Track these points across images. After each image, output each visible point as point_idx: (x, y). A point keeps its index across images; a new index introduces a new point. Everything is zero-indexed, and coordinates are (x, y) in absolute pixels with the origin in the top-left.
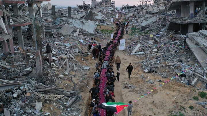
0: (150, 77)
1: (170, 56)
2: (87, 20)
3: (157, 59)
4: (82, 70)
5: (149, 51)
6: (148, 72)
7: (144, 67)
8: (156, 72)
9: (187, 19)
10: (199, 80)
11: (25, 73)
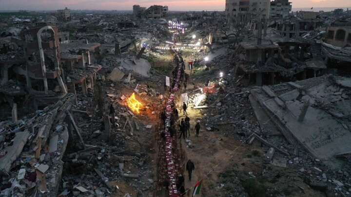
0: (212, 136)
1: (234, 112)
2: (139, 59)
3: (220, 114)
4: (144, 129)
5: (212, 105)
6: (210, 130)
7: (206, 124)
8: (218, 130)
9: (254, 68)
10: (255, 139)
11: (95, 136)
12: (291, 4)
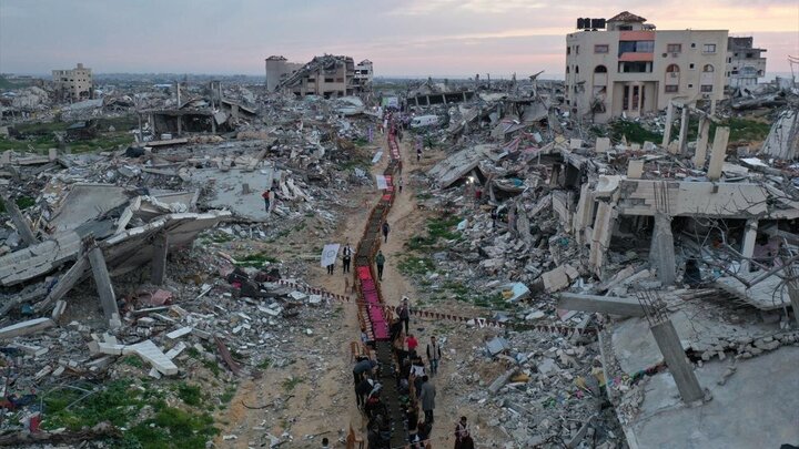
12: (762, 55)
